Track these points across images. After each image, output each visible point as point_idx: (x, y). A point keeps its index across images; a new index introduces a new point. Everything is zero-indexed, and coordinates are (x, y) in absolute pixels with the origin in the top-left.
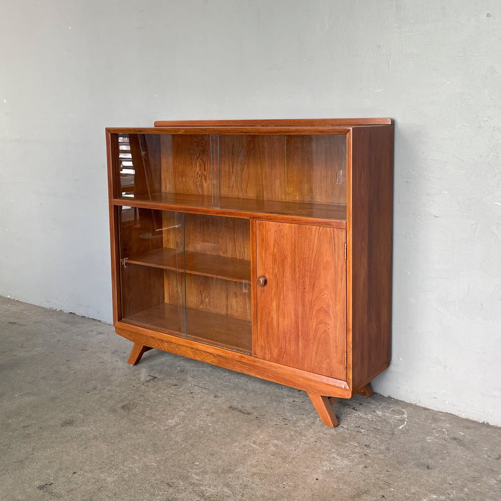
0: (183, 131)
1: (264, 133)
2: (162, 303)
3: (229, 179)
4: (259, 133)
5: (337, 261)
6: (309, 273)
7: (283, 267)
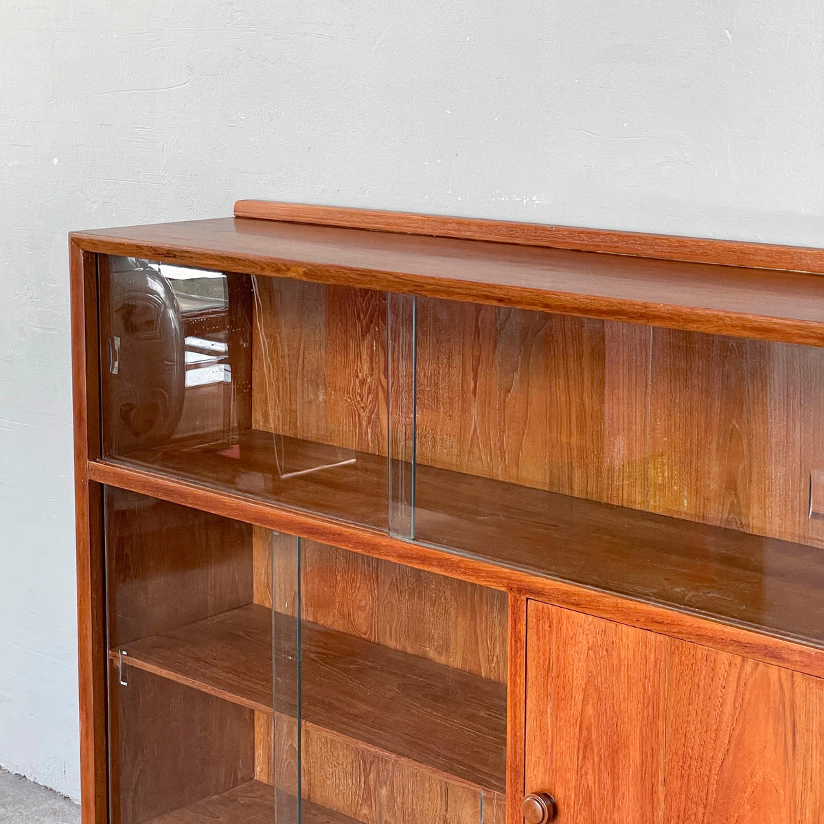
0: (301, 270)
1: (565, 308)
2: (244, 780)
3: (465, 410)
4: (547, 306)
5: (799, 788)
6: (701, 810)
7: (613, 773)
